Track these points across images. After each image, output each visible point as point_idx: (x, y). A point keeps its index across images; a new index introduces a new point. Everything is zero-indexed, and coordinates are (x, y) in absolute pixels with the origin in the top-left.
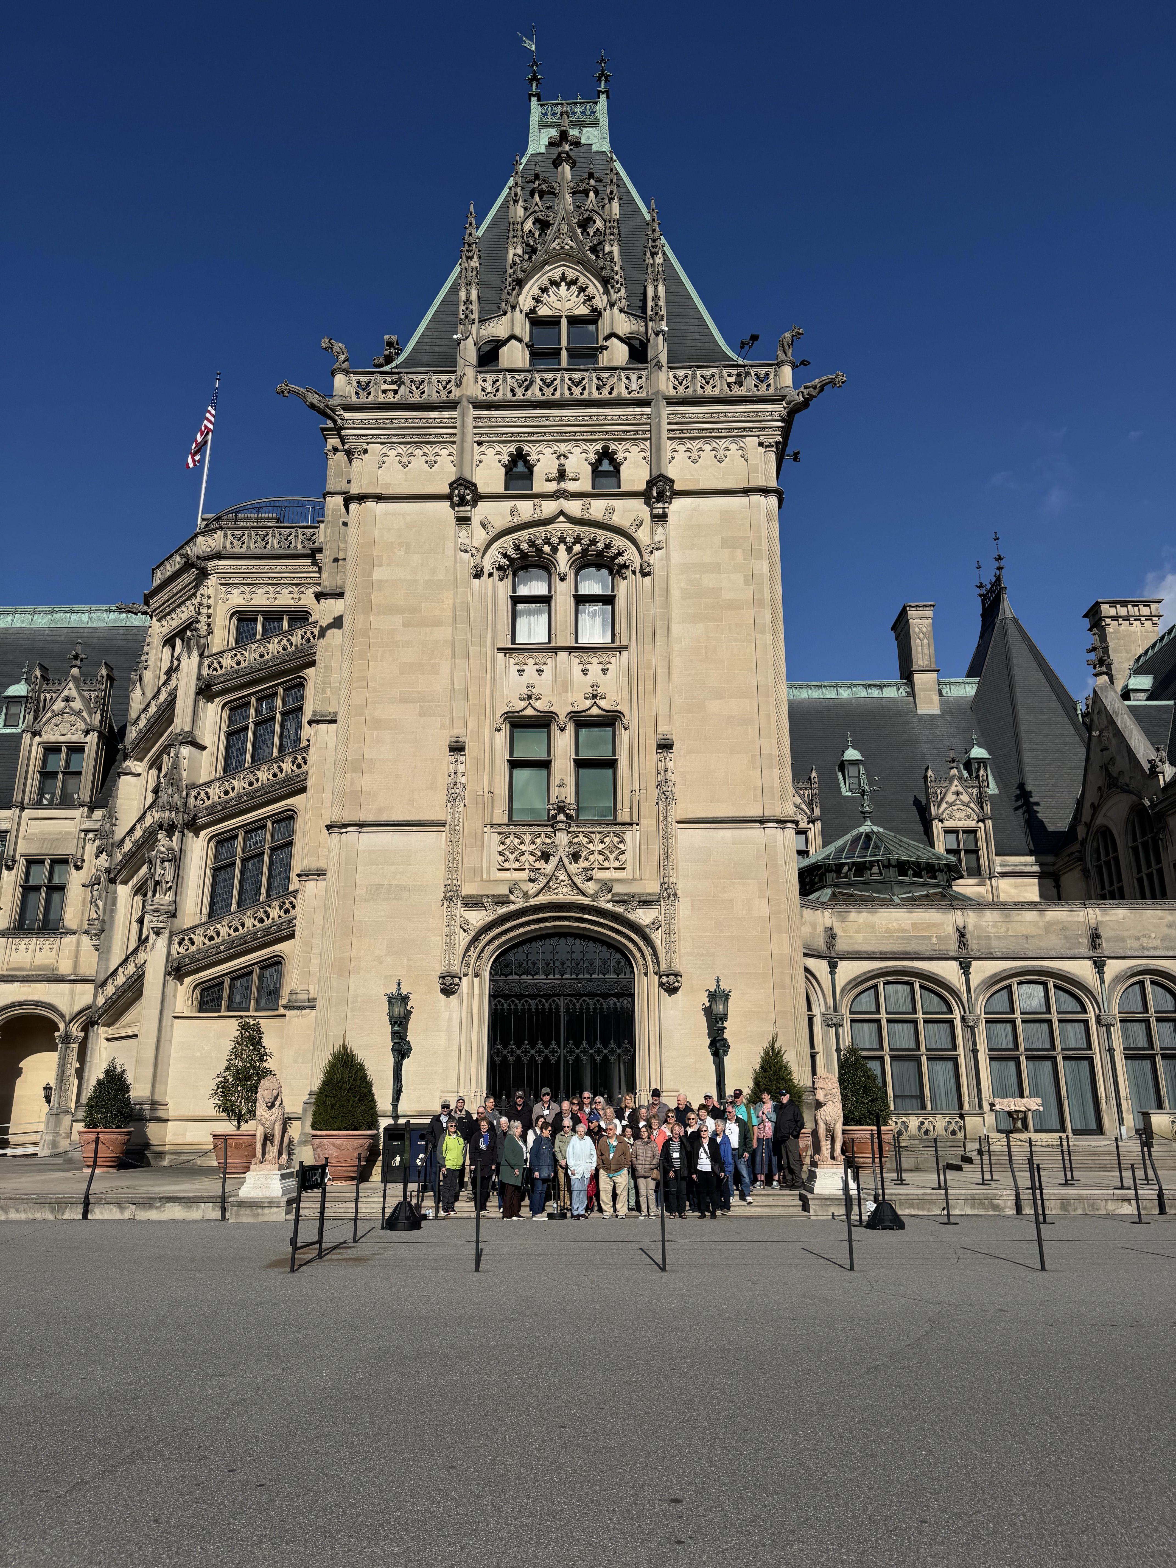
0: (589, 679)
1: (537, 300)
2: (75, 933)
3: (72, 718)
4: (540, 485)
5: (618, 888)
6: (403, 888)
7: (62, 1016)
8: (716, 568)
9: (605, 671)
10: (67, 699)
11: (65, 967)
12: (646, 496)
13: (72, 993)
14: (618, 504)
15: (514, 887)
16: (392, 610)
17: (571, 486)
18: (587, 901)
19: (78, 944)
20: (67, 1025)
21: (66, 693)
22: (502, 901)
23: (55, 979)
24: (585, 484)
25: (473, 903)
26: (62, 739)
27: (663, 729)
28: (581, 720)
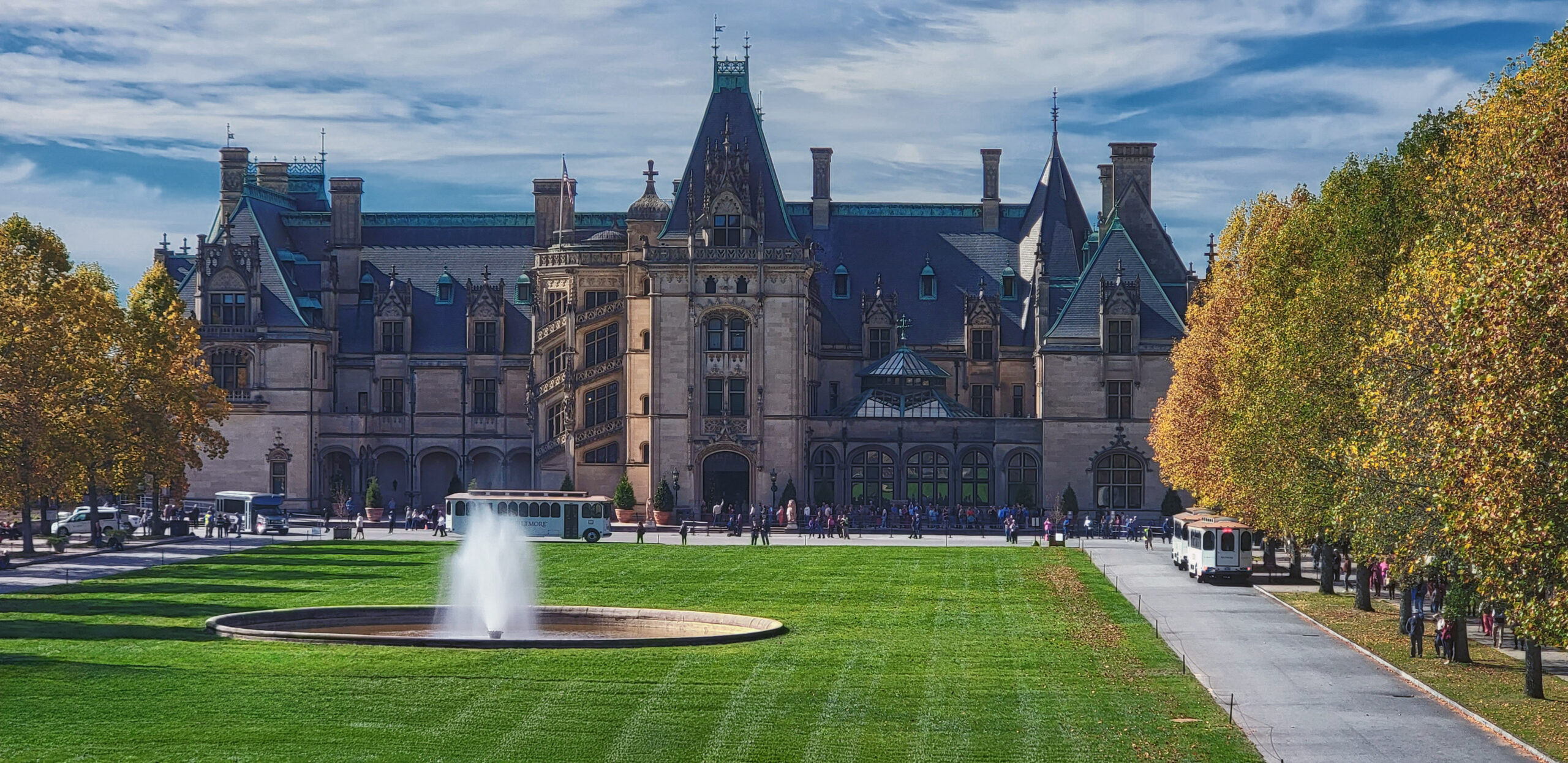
0: (736, 363)
1: (716, 208)
2: (503, 415)
3: (489, 308)
4: (719, 291)
5: (744, 439)
6: (675, 437)
7: (502, 453)
8: (780, 325)
9: (741, 361)
10: (486, 298)
11: (500, 431)
12: (756, 296)
13: (505, 443)
14: (746, 299)
15: (711, 437)
16: (668, 339)
17: (730, 291)
18: (734, 443)
19: (505, 420)
20: (505, 458)
21: (483, 294)
22: (706, 442)
23: (495, 436)
24: (733, 291)
25: (697, 442)
26: (485, 318)
27: (761, 384)
28: (732, 379)
